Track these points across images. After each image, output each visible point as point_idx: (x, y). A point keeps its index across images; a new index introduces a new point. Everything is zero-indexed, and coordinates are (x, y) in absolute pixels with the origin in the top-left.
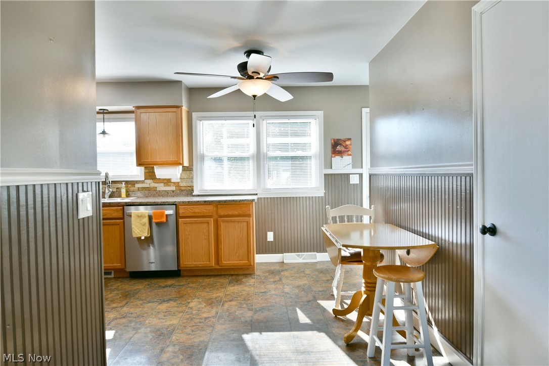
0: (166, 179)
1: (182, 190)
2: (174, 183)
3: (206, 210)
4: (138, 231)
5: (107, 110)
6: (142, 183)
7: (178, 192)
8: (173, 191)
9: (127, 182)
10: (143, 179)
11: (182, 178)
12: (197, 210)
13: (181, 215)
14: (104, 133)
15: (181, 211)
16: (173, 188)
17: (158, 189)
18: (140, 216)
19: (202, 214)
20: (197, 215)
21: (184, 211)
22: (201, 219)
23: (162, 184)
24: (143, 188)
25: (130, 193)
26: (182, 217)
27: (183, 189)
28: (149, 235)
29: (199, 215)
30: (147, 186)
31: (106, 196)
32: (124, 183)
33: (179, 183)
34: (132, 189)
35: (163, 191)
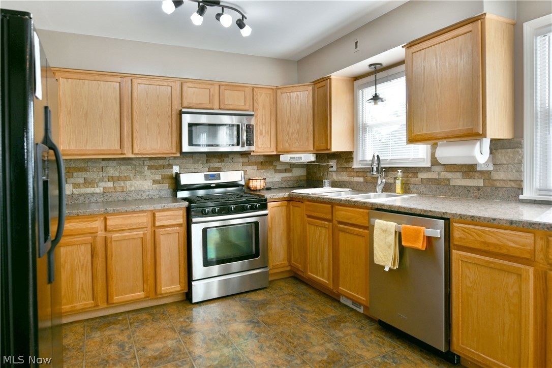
0: (465, 165)
1: (497, 188)
2: (481, 172)
3: (514, 242)
4: (381, 255)
5: (381, 64)
6: (428, 171)
7: (489, 190)
8: (479, 188)
9: (406, 170)
10: (429, 165)
11: (498, 162)
12: (492, 240)
13: (456, 243)
14: (376, 98)
15: (456, 234)
16: (480, 183)
17: (452, 183)
18: (385, 231)
19: (504, 251)
20: (491, 249)
21: (462, 236)
22: (502, 262)
23: (459, 175)
24: (430, 180)
25: (411, 186)
26: (460, 248)
27: (498, 185)
28: (396, 267)
29: (497, 250)
30: (435, 176)
31: (378, 191)
32: (400, 171)
33: (490, 172)
34: (413, 180)
35: (460, 186)
